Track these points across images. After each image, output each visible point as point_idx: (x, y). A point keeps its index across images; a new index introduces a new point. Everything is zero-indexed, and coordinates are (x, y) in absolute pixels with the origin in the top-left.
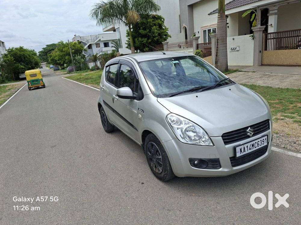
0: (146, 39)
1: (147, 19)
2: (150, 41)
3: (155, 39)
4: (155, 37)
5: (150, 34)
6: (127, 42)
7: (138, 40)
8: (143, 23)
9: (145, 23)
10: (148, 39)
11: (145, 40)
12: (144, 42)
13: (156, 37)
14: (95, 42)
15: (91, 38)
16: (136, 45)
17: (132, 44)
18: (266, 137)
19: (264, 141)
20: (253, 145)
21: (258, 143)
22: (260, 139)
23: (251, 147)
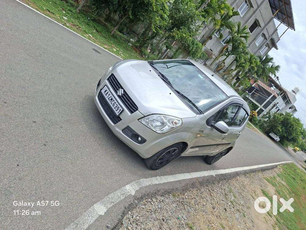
18: (122, 110)
19: (118, 109)
20: (112, 99)
21: (115, 104)
22: (118, 104)
23: (110, 98)
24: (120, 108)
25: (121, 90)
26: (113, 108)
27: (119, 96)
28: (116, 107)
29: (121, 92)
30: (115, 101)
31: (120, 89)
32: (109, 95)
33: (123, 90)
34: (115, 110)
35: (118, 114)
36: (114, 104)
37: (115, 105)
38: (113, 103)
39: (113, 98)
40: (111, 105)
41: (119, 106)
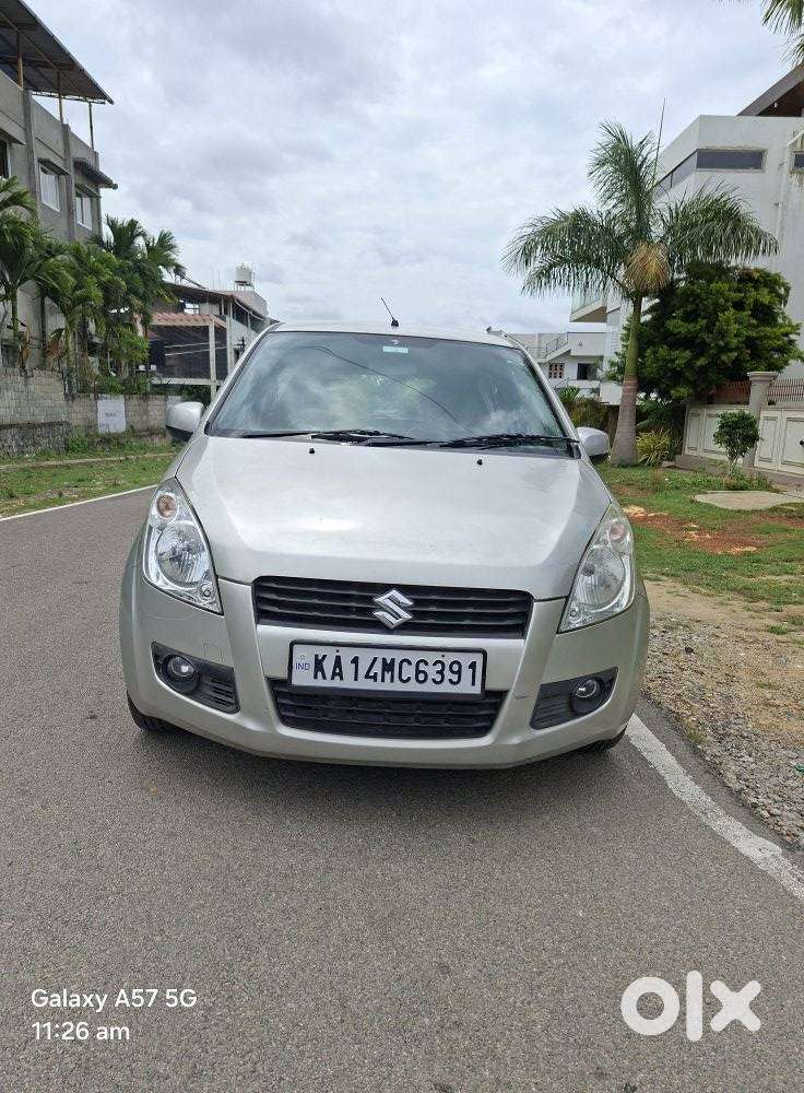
0: (687, 354)
1: (710, 281)
2: (702, 362)
3: (724, 358)
4: (727, 349)
5: (707, 337)
6: (616, 359)
7: (655, 353)
8: (689, 295)
9: (698, 296)
10: (696, 357)
11: (682, 357)
12: (677, 362)
13: (731, 350)
14: (549, 358)
15: (540, 342)
16: (646, 372)
17: (630, 366)
18: (478, 659)
19: (459, 673)
20: (388, 666)
21: (422, 667)
22: (437, 656)
23: (378, 668)
24: (466, 660)
25: (391, 599)
26: (429, 687)
27: (405, 628)
28: (441, 672)
29: (393, 607)
30: (414, 657)
31: (382, 599)
32: (355, 661)
33: (394, 593)
34: (446, 688)
35: (477, 690)
36: (418, 672)
37: (432, 671)
38: (408, 671)
39: (389, 655)
40: (413, 687)
41: (449, 658)
